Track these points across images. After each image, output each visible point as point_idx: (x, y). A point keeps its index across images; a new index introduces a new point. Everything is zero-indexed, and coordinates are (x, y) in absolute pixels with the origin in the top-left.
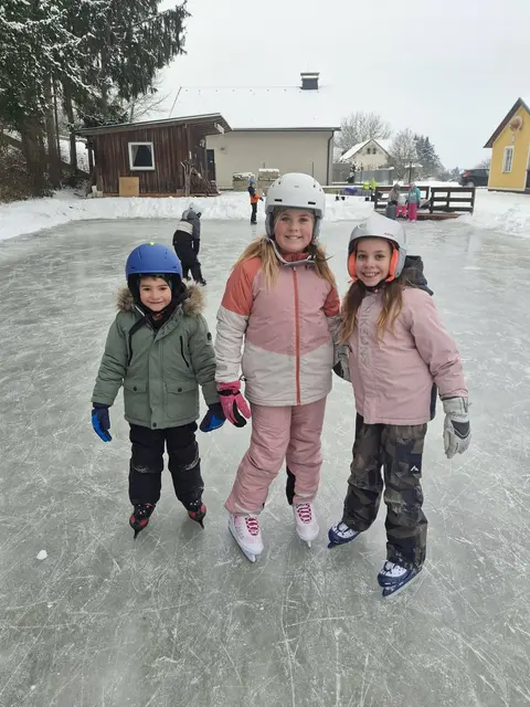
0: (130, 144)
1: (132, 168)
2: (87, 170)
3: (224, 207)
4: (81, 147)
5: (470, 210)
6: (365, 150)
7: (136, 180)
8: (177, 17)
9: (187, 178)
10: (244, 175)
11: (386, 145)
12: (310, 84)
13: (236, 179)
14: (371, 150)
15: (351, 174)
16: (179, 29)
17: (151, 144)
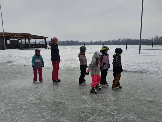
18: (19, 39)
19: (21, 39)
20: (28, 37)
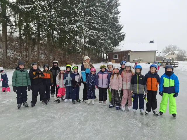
0: (114, 55)
1: (114, 59)
2: (106, 59)
4: (105, 55)
5: (178, 67)
6: (171, 54)
7: (114, 61)
8: (124, 35)
10: (135, 60)
12: (152, 42)
13: (133, 60)
15: (163, 60)
16: (124, 37)
17: (117, 55)
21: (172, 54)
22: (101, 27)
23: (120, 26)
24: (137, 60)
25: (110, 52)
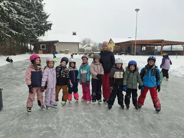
0: (41, 45)
1: (41, 49)
3: (59, 56)
7: (42, 51)
8: (51, 25)
9: (52, 51)
10: (62, 50)
11: (92, 45)
12: (74, 34)
13: (60, 51)
14: (89, 46)
16: (51, 26)
17: (45, 45)
18: (155, 46)
19: (157, 46)
20: (161, 43)
21: (88, 46)
22: (26, 12)
23: (46, 14)
24: (64, 51)
25: (35, 41)
